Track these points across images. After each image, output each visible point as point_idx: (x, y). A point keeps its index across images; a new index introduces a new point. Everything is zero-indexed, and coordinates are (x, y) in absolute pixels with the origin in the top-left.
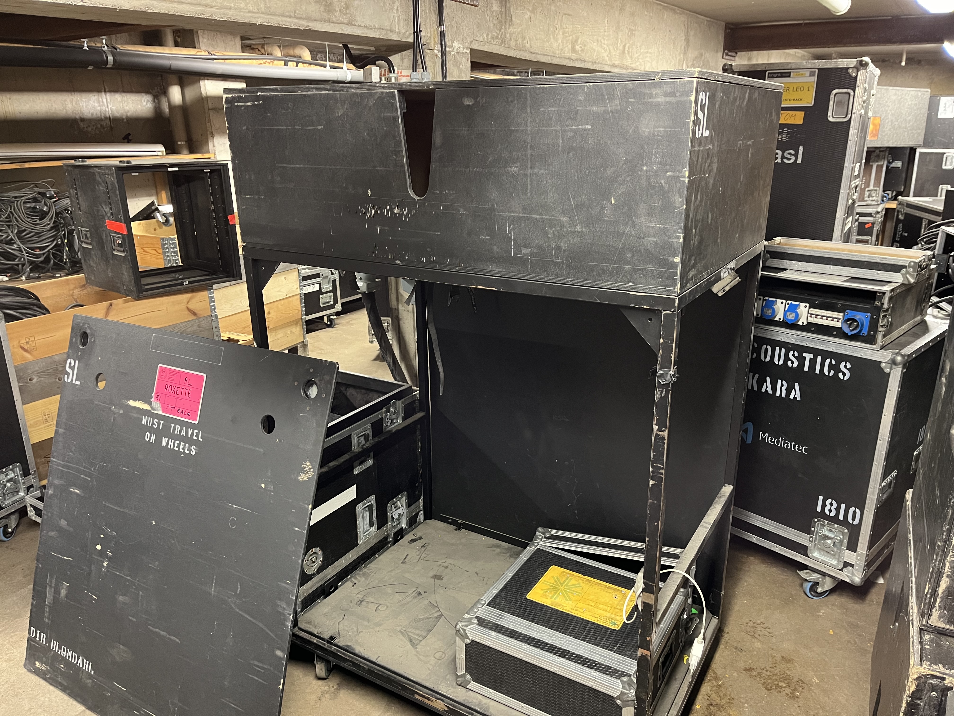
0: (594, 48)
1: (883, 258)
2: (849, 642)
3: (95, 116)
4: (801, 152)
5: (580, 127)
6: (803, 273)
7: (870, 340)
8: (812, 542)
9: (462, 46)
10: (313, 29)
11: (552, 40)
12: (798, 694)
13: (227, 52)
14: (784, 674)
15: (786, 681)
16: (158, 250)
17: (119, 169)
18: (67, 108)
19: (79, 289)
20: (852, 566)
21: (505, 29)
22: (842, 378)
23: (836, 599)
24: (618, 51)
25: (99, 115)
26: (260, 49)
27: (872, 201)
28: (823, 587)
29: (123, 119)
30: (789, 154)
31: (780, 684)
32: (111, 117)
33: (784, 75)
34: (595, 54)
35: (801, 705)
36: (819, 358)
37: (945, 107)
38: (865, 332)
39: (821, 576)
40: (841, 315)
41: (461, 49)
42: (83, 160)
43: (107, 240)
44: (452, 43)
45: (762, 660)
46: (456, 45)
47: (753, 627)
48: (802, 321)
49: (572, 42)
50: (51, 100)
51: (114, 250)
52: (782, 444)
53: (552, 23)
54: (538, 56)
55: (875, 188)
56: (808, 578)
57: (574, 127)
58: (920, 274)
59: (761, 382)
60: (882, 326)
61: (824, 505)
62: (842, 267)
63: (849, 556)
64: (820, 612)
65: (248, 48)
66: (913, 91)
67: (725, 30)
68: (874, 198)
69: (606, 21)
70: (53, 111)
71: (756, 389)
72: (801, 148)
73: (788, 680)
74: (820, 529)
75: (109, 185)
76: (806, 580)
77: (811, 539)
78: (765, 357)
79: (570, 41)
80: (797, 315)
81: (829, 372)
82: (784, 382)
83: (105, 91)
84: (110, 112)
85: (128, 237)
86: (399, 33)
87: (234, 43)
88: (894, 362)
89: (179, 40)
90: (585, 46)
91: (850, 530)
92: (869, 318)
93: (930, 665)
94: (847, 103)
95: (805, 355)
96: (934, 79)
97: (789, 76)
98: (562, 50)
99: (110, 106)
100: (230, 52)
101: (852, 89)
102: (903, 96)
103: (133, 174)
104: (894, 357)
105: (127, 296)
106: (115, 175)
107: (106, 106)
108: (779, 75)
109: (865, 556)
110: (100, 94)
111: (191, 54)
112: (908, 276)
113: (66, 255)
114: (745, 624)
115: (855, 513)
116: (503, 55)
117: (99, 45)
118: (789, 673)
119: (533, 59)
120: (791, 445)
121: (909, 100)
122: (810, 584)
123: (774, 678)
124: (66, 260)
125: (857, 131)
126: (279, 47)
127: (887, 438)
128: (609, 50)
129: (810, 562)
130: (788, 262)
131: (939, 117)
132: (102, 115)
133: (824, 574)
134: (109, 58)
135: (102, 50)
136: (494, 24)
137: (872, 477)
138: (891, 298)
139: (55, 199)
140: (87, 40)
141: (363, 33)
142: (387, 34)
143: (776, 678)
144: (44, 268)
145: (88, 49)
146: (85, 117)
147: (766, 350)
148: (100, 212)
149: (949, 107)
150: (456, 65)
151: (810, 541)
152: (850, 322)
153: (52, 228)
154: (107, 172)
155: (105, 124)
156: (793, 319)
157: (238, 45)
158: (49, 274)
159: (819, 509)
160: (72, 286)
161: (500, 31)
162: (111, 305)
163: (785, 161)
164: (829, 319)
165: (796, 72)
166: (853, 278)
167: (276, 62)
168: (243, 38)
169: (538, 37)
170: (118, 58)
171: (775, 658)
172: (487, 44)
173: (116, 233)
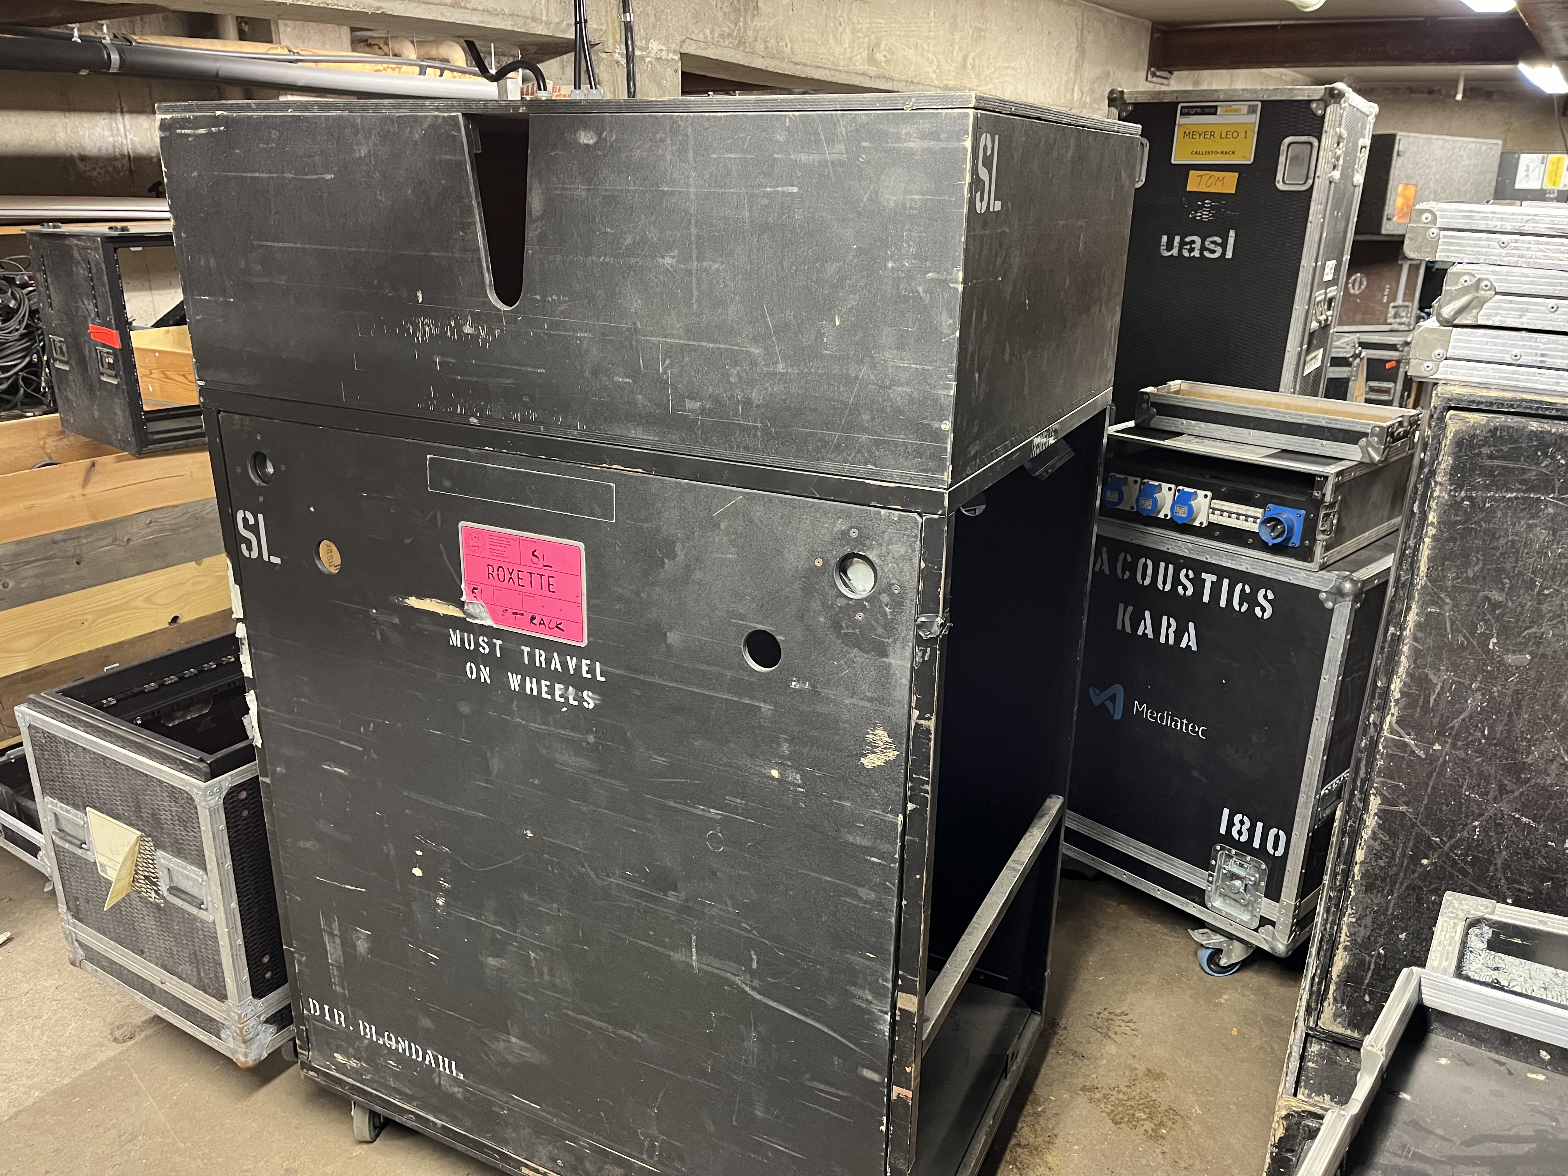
0: (910, 57)
1: (1330, 419)
2: (1261, 1048)
3: (104, 152)
4: (1231, 240)
5: (779, 189)
6: (1206, 441)
7: (1305, 554)
8: (1211, 883)
9: (664, 48)
10: (390, 12)
11: (831, 41)
12: (1164, 1131)
13: (327, 49)
14: (1146, 1098)
15: (1147, 1110)
16: (188, 376)
17: (107, 240)
18: (58, 139)
19: (55, 438)
20: (1273, 924)
21: (745, 22)
22: (1260, 616)
23: (1251, 978)
24: (954, 64)
25: (111, 150)
26: (381, 46)
27: (1400, 324)
28: (1229, 957)
29: (151, 158)
30: (1212, 242)
31: (1137, 1115)
32: (132, 155)
33: (1206, 110)
34: (912, 69)
35: (1166, 1150)
36: (1226, 582)
37: (1527, 170)
38: (1296, 541)
39: (1226, 939)
40: (1258, 512)
41: (664, 53)
42: (56, 224)
43: (90, 357)
44: (647, 43)
45: (1113, 1074)
46: (654, 45)
47: (1107, 1020)
48: (1201, 520)
49: (869, 46)
50: (29, 124)
51: (102, 374)
52: (1168, 722)
53: (832, 15)
54: (807, 69)
55: (1406, 304)
56: (1204, 943)
57: (769, 189)
58: (1390, 447)
59: (1137, 619)
60: (1323, 532)
61: (1231, 824)
62: (1267, 433)
63: (1267, 907)
64: (1221, 997)
65: (362, 44)
66: (1473, 142)
67: (1152, 34)
68: (1404, 320)
69: (932, 14)
70: (34, 142)
71: (1128, 629)
72: (1232, 233)
73: (1151, 1108)
74: (1225, 862)
75: (93, 266)
76: (1202, 945)
77: (1211, 879)
78: (1144, 578)
79: (865, 46)
80: (1191, 509)
81: (1241, 605)
82: (1172, 621)
83: (122, 112)
84: (130, 146)
85: (122, 354)
86: (548, 23)
87: (338, 35)
88: (1339, 593)
89: (246, 28)
90: (893, 53)
91: (1270, 865)
92: (1303, 517)
93: (1309, 1096)
94: (1307, 159)
95: (1204, 575)
96: (1512, 124)
97: (1215, 113)
98: (850, 59)
99: (130, 137)
100: (331, 50)
101: (1316, 137)
102: (1456, 151)
103: (132, 249)
104: (1340, 583)
105: (124, 450)
106: (101, 251)
107: (123, 135)
108: (1199, 110)
109: (1293, 908)
110: (113, 116)
111: (259, 51)
112: (1369, 449)
113: (45, 381)
114: (1095, 1015)
115: (1277, 837)
116: (743, 66)
117: (99, 34)
118: (1154, 1096)
119: (798, 74)
120: (1182, 724)
121: (1465, 158)
122: (1210, 951)
123: (1128, 1103)
124: (44, 388)
125: (1322, 207)
126: (413, 42)
127: (1328, 716)
128: (938, 62)
129: (1209, 915)
130: (1184, 421)
131: (1517, 186)
132: (117, 150)
133: (1230, 937)
134: (112, 56)
135: (101, 43)
136: (725, 13)
137: (1304, 779)
138: (1337, 487)
139: (31, 289)
140: (78, 25)
141: (482, 22)
142: (525, 24)
143: (1132, 1103)
144: (8, 402)
145: (79, 41)
146: (87, 153)
147: (1145, 566)
148: (80, 311)
149: (1534, 171)
150: (655, 80)
151: (1208, 881)
152: (1273, 523)
153: (23, 336)
154: (89, 244)
155: (120, 166)
156: (1185, 516)
157: (345, 39)
158: (17, 412)
159: (1223, 831)
160: (43, 433)
161: (736, 25)
162: (93, 465)
163: (1207, 254)
164: (1241, 517)
165: (1227, 106)
166: (1284, 451)
167: (404, 68)
168: (353, 30)
169: (806, 36)
170: (129, 58)
171: (1136, 1072)
172: (713, 46)
173: (104, 346)
